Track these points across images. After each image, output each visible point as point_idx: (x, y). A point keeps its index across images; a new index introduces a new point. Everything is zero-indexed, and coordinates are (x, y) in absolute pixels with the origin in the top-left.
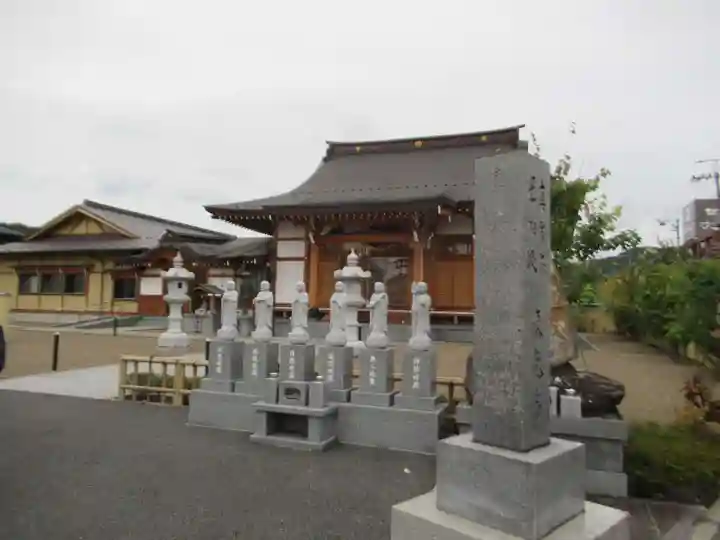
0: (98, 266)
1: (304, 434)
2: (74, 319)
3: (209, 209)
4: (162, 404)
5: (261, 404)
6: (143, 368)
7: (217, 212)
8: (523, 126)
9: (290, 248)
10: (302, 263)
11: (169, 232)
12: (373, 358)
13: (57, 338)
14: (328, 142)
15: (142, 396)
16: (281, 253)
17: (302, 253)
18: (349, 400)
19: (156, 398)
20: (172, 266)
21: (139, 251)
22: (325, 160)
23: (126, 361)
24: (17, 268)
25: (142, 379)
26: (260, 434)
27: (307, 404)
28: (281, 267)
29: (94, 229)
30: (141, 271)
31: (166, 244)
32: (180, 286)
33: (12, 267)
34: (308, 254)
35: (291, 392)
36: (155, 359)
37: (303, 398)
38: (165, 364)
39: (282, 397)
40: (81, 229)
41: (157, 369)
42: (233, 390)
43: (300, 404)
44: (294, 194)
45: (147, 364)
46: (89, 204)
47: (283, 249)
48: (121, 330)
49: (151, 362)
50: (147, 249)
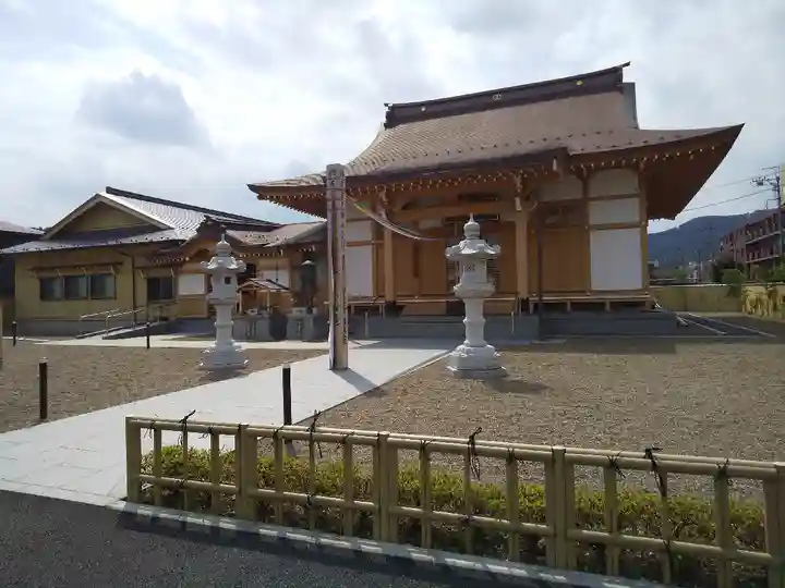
0: (128, 264)
3: (253, 188)
7: (263, 191)
8: (628, 64)
10: (369, 248)
11: (207, 219)
14: (386, 105)
17: (368, 235)
22: (387, 125)
24: (37, 271)
30: (177, 266)
32: (228, 281)
50: (184, 241)
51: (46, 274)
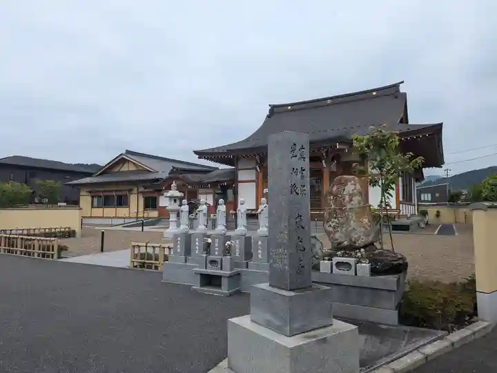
0: (135, 190)
1: (219, 286)
2: (121, 221)
3: (196, 152)
4: (153, 270)
5: (197, 269)
6: (143, 250)
7: (201, 154)
8: (403, 82)
9: (246, 175)
10: (254, 184)
12: (260, 243)
13: (103, 233)
14: (270, 105)
15: (142, 265)
16: (240, 178)
17: (253, 177)
18: (247, 267)
19: (149, 267)
20: (171, 190)
21: (157, 180)
22: (268, 116)
23: (134, 246)
24: (90, 192)
25: (142, 256)
26: (197, 286)
27: (221, 269)
28: (241, 187)
29: (132, 168)
30: (160, 192)
31: (171, 175)
32: (175, 201)
34: (257, 178)
35: (213, 262)
36: (148, 245)
37: (219, 266)
38: (154, 247)
39: (209, 265)
40: (125, 168)
41: (150, 251)
42: (186, 262)
43: (217, 269)
44: (247, 140)
45: (145, 248)
46: (128, 152)
47: (242, 175)
48: (146, 228)
49: (146, 246)
50: (162, 179)
51: (96, 194)
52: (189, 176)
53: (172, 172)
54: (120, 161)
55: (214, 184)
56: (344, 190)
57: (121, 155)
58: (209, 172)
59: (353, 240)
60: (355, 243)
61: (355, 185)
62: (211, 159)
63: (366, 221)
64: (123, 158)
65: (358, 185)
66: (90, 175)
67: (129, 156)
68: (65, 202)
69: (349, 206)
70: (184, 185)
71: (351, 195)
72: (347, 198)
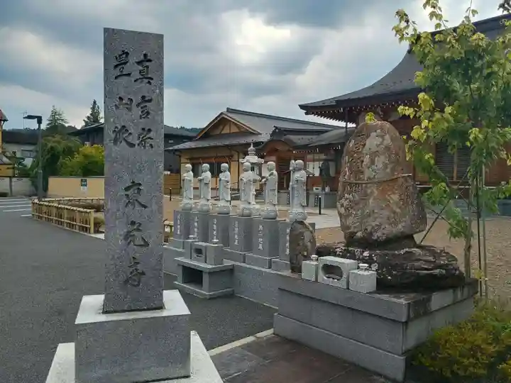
0: (236, 156)
1: (199, 283)
3: (302, 107)
7: (309, 109)
11: (276, 128)
12: (261, 227)
18: (244, 261)
24: (190, 159)
26: (180, 282)
27: (206, 262)
29: (234, 130)
31: (275, 138)
33: (187, 159)
35: (199, 250)
37: (204, 257)
39: (194, 255)
40: (227, 130)
42: (183, 247)
43: (202, 261)
44: (372, 87)
46: (228, 110)
50: (262, 142)
51: (195, 161)
52: (295, 138)
53: (274, 134)
54: (220, 122)
55: (324, 148)
56: (364, 145)
57: (222, 114)
58: (327, 131)
59: (369, 229)
60: (371, 234)
61: (382, 137)
62: (321, 115)
63: (395, 197)
64: (223, 118)
65: (387, 137)
66: (190, 139)
67: (229, 115)
68: (169, 171)
69: (368, 173)
70: (289, 150)
71: (374, 155)
72: (367, 159)
